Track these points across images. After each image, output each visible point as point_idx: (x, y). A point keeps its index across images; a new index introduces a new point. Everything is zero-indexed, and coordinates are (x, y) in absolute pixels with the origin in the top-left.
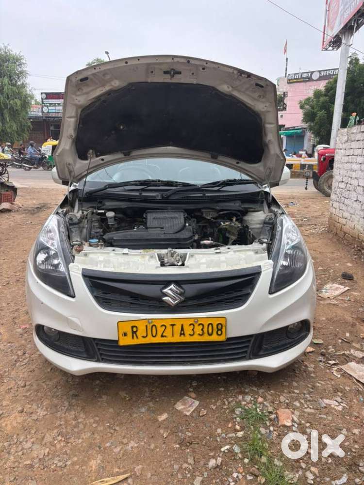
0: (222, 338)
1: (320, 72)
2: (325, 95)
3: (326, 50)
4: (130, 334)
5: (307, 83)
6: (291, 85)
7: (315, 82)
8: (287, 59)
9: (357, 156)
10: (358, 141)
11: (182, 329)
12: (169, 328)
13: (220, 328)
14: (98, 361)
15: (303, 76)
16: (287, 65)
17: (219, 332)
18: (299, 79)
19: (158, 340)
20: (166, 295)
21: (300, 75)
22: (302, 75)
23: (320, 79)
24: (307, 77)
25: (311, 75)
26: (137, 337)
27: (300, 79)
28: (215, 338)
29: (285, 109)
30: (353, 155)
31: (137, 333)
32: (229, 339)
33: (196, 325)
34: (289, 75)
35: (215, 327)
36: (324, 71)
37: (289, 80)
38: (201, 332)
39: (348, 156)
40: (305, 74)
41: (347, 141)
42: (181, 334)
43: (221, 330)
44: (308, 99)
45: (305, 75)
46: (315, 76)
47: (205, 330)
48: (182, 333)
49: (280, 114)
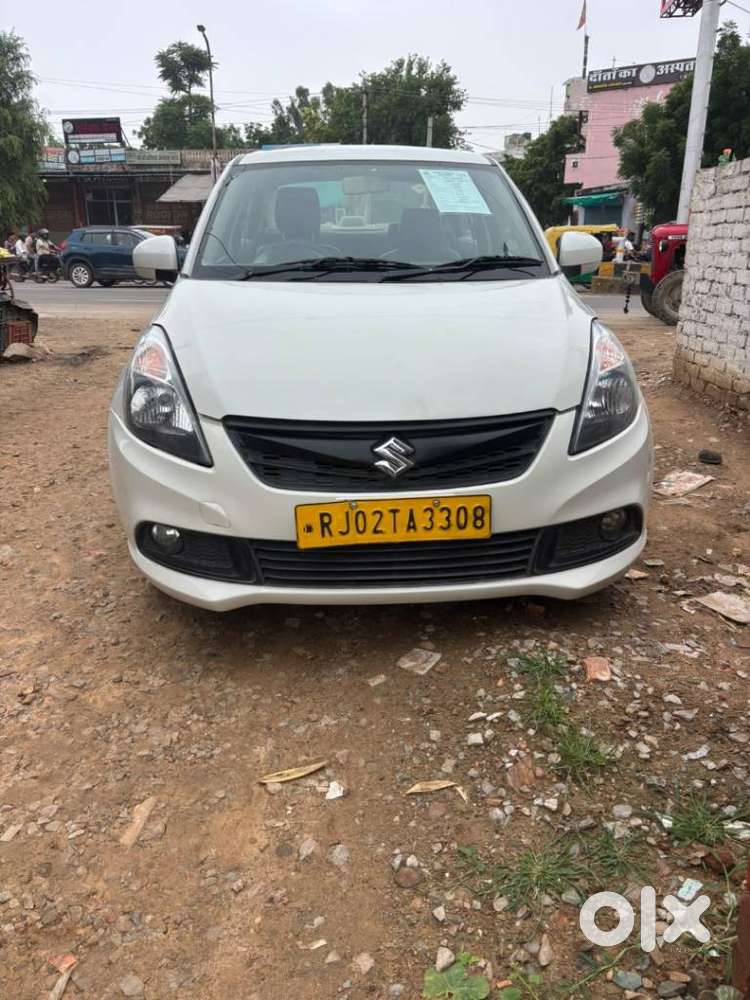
0: (483, 534)
1: (656, 65)
2: (668, 116)
3: (671, 15)
4: (317, 528)
5: (630, 90)
6: (596, 95)
7: (644, 88)
8: (587, 39)
9: (734, 222)
10: (735, 192)
11: (412, 518)
12: (388, 517)
13: (480, 515)
14: (258, 583)
15: (620, 75)
16: (586, 52)
17: (479, 523)
18: (611, 81)
19: (368, 538)
21: (614, 74)
22: (617, 74)
23: (659, 80)
24: (628, 79)
25: (638, 72)
26: (330, 533)
27: (615, 81)
28: (470, 533)
29: (581, 148)
30: (726, 222)
31: (331, 526)
32: (496, 536)
33: (437, 511)
34: (591, 73)
35: (470, 512)
36: (664, 63)
37: (590, 83)
38: (445, 524)
39: (715, 225)
40: (625, 72)
41: (714, 194)
42: (409, 528)
43: (481, 518)
44: (632, 125)
45: (624, 74)
46: (646, 76)
47: (453, 519)
48: (412, 526)
49: (570, 159)
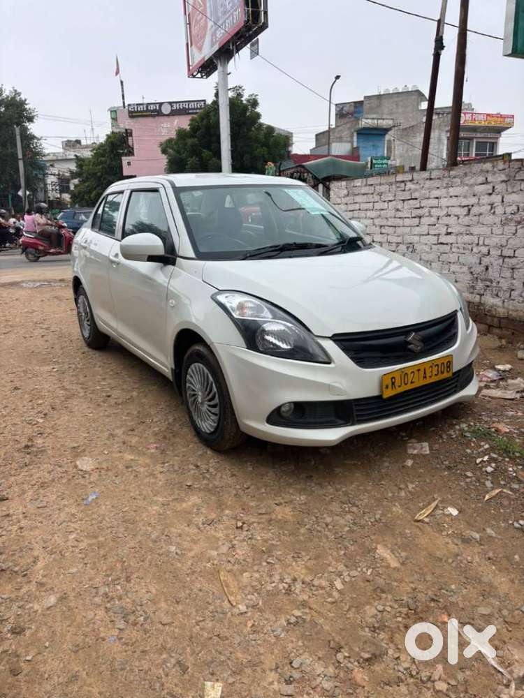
0: (450, 374)
1: (170, 103)
2: (193, 137)
3: (194, 77)
4: (390, 386)
5: (157, 118)
6: (135, 120)
7: (166, 118)
8: (122, 82)
9: (366, 210)
10: (364, 194)
11: (425, 373)
12: (416, 373)
15: (149, 108)
16: (123, 91)
17: (448, 370)
18: (144, 111)
19: (410, 387)
20: (409, 343)
21: (145, 106)
22: (147, 107)
23: (174, 113)
24: (155, 111)
25: (160, 107)
26: (395, 387)
27: (146, 112)
28: (446, 375)
29: (131, 153)
30: (360, 210)
31: (395, 383)
32: (454, 374)
33: (434, 367)
34: (129, 105)
35: (445, 365)
36: (176, 102)
37: (130, 112)
38: (436, 373)
39: (353, 211)
40: (152, 106)
41: (348, 195)
42: (424, 377)
43: (449, 367)
44: (170, 141)
45: (152, 107)
46: (166, 109)
47: (439, 369)
49: (125, 160)
